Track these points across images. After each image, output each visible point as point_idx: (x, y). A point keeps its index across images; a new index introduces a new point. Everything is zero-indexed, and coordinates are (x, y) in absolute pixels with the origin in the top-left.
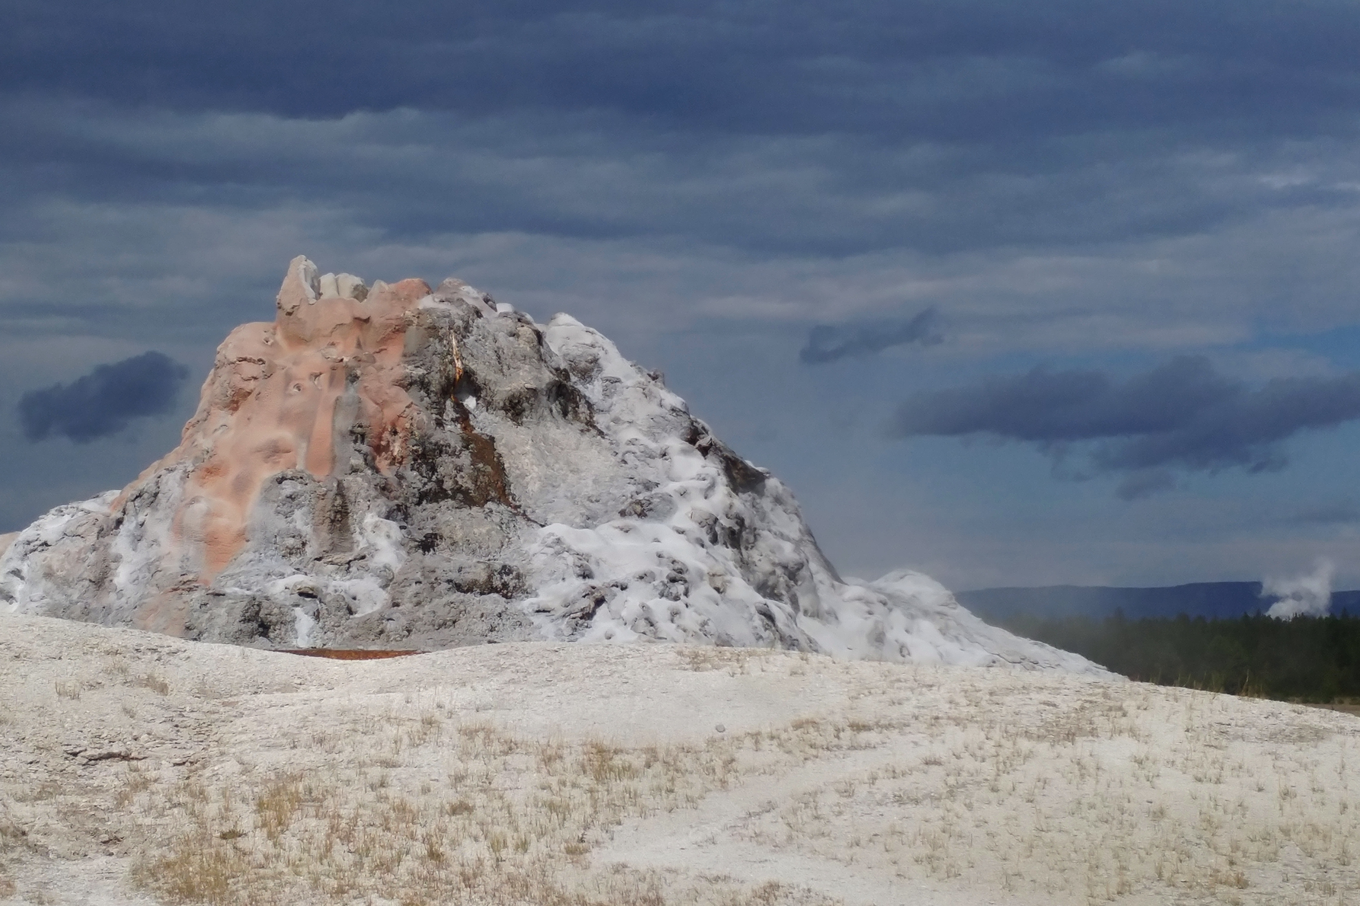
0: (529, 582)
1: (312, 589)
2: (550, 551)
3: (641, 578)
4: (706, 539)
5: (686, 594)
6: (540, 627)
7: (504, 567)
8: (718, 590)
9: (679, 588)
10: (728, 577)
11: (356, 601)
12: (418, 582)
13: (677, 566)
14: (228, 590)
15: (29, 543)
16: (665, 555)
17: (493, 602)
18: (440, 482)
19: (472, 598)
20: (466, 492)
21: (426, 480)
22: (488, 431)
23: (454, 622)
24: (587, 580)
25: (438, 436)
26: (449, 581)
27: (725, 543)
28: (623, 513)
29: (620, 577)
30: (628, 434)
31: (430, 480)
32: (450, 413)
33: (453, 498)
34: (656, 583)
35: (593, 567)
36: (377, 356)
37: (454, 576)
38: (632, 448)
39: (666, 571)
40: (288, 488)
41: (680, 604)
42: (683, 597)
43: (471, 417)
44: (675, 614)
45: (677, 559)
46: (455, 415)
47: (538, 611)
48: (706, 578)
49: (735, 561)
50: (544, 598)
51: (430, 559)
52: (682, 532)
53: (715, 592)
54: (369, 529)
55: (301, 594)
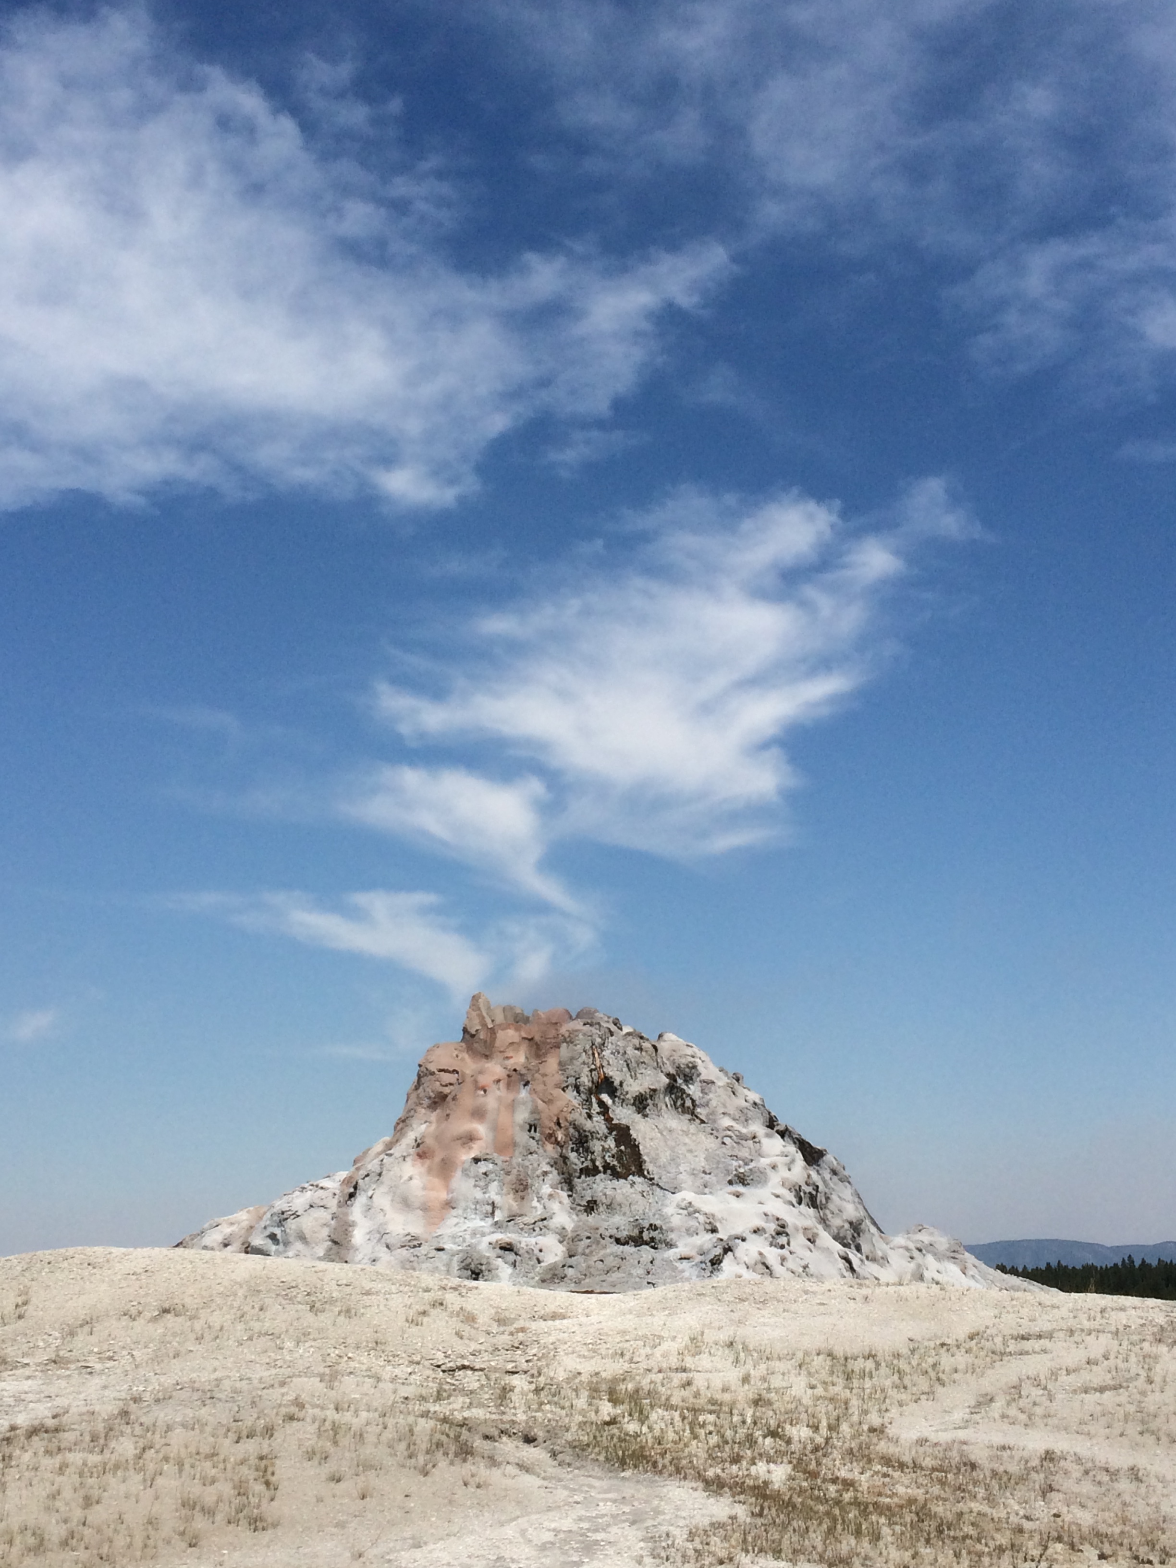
0: (671, 1236)
1: (508, 1244)
2: (685, 1212)
3: (755, 1232)
4: (794, 1201)
5: (788, 1244)
6: (683, 1271)
7: (651, 1225)
8: (809, 1240)
9: (783, 1240)
10: (815, 1231)
11: (542, 1254)
12: (589, 1238)
13: (780, 1223)
14: (445, 1247)
15: (283, 1213)
16: (769, 1213)
17: (646, 1252)
18: (593, 1161)
19: (630, 1249)
20: (613, 1168)
21: (583, 1159)
22: (624, 1122)
23: (619, 1268)
24: (714, 1234)
25: (588, 1125)
26: (611, 1237)
27: (808, 1205)
28: (730, 1182)
29: (738, 1230)
30: (726, 1122)
31: (586, 1160)
32: (596, 1108)
33: (604, 1172)
34: (766, 1235)
35: (718, 1225)
36: (541, 1066)
37: (613, 1232)
38: (729, 1133)
39: (772, 1227)
40: (483, 1167)
41: (785, 1251)
42: (786, 1246)
43: (610, 1111)
44: (783, 1259)
45: (780, 1217)
46: (598, 1110)
47: (681, 1259)
48: (801, 1231)
49: (816, 1217)
50: (683, 1248)
51: (592, 1219)
52: (778, 1196)
53: (809, 1243)
55: (502, 1248)
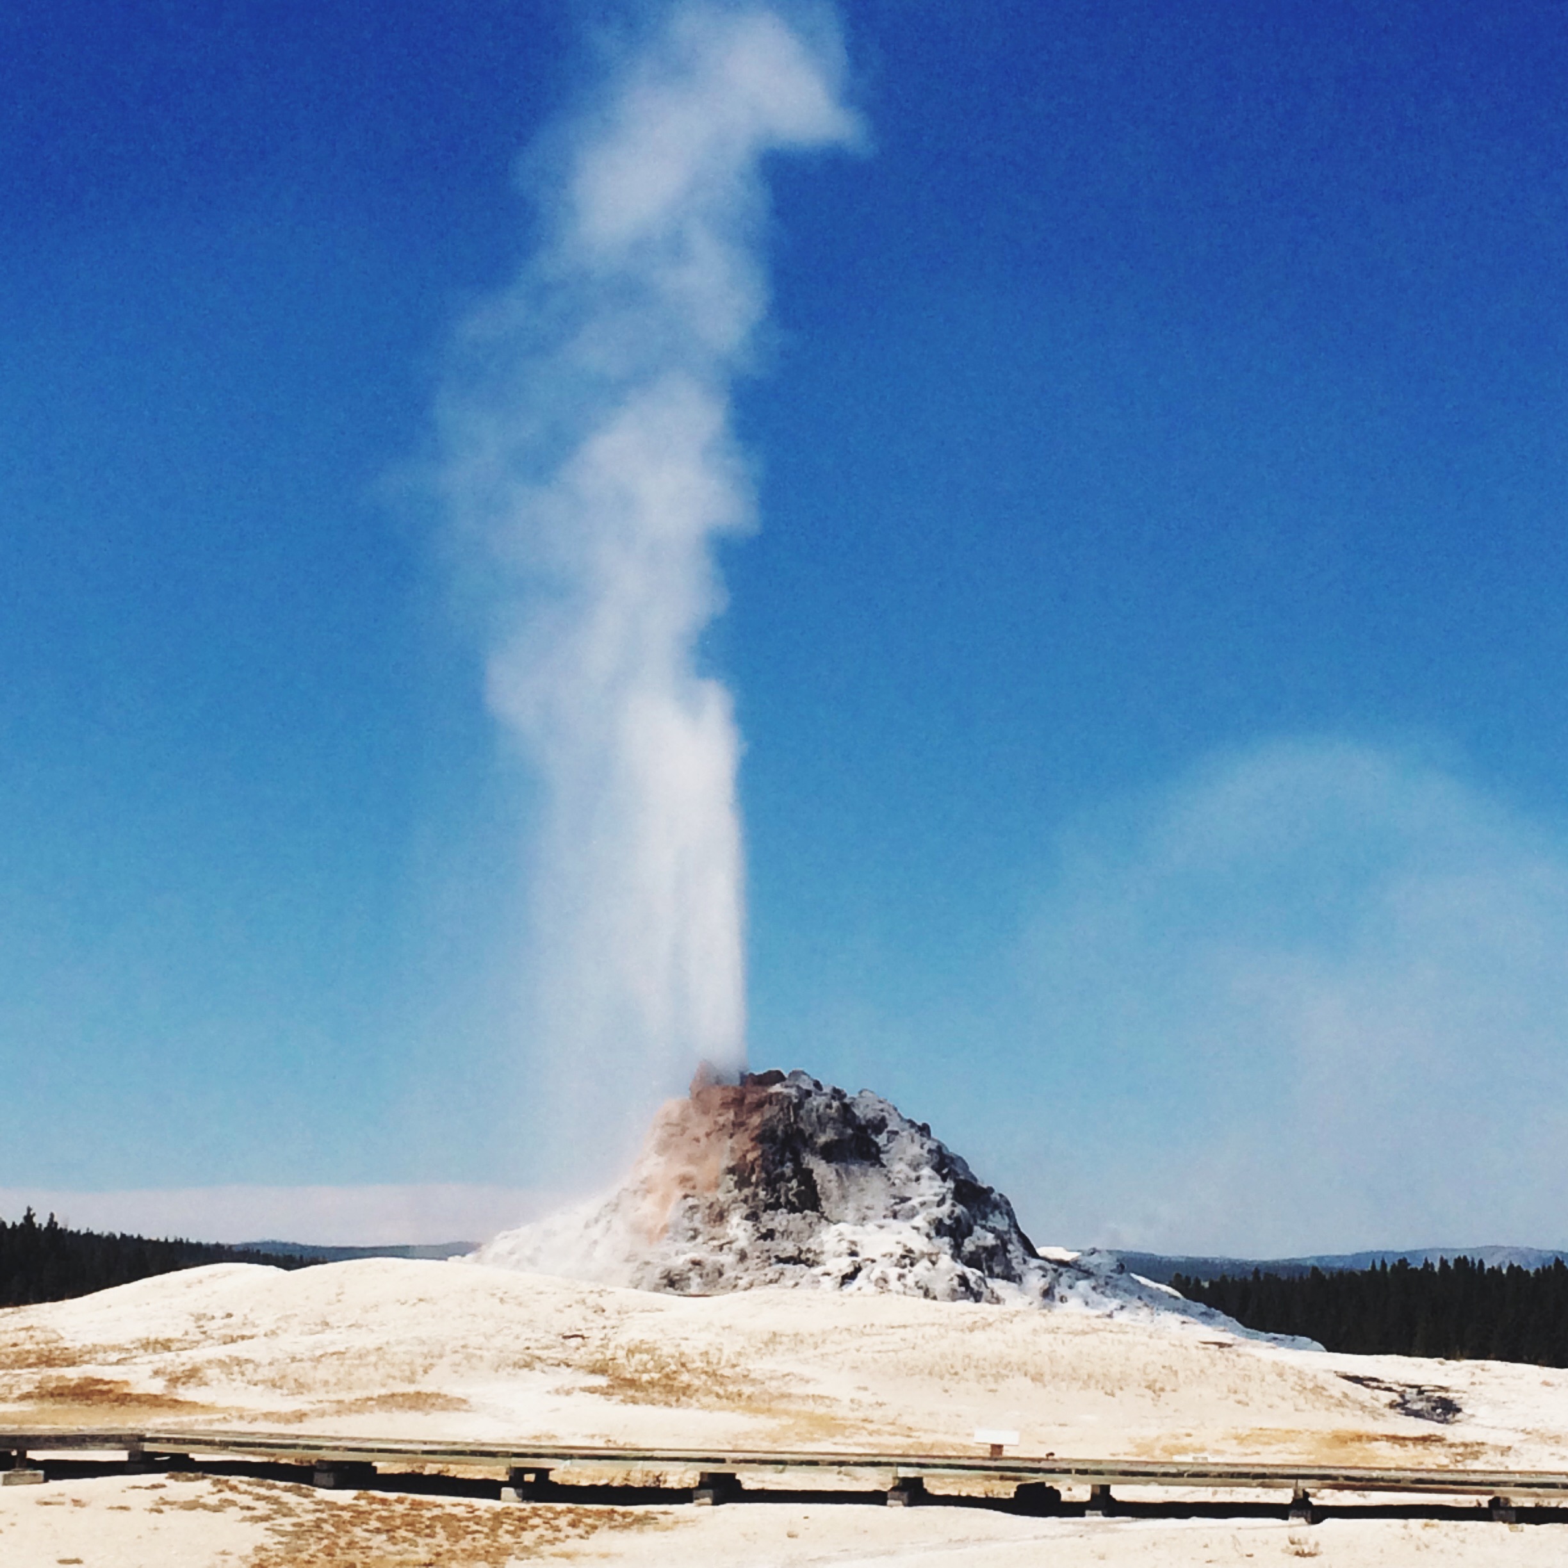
0: (822, 1258)
1: (700, 1261)
2: (836, 1239)
3: (885, 1255)
5: (911, 1265)
6: (823, 1284)
7: (809, 1248)
8: (933, 1263)
9: (907, 1261)
10: (942, 1256)
11: (724, 1268)
12: (758, 1257)
13: (909, 1249)
16: (902, 1242)
17: (800, 1269)
18: (778, 1198)
19: (789, 1267)
20: (792, 1204)
21: (770, 1196)
22: (809, 1166)
23: (777, 1280)
24: (853, 1257)
26: (777, 1257)
27: (944, 1235)
28: (884, 1217)
29: (872, 1255)
30: (900, 1166)
31: (772, 1197)
33: (785, 1207)
34: (893, 1258)
35: (858, 1249)
37: (780, 1253)
38: (900, 1176)
40: (690, 1202)
41: (905, 1271)
42: (908, 1267)
43: (800, 1158)
45: (909, 1245)
47: (824, 1275)
48: (926, 1256)
49: (950, 1246)
50: (828, 1268)
51: (768, 1244)
52: (917, 1229)
53: (931, 1264)
54: (735, 1225)
55: (693, 1263)
